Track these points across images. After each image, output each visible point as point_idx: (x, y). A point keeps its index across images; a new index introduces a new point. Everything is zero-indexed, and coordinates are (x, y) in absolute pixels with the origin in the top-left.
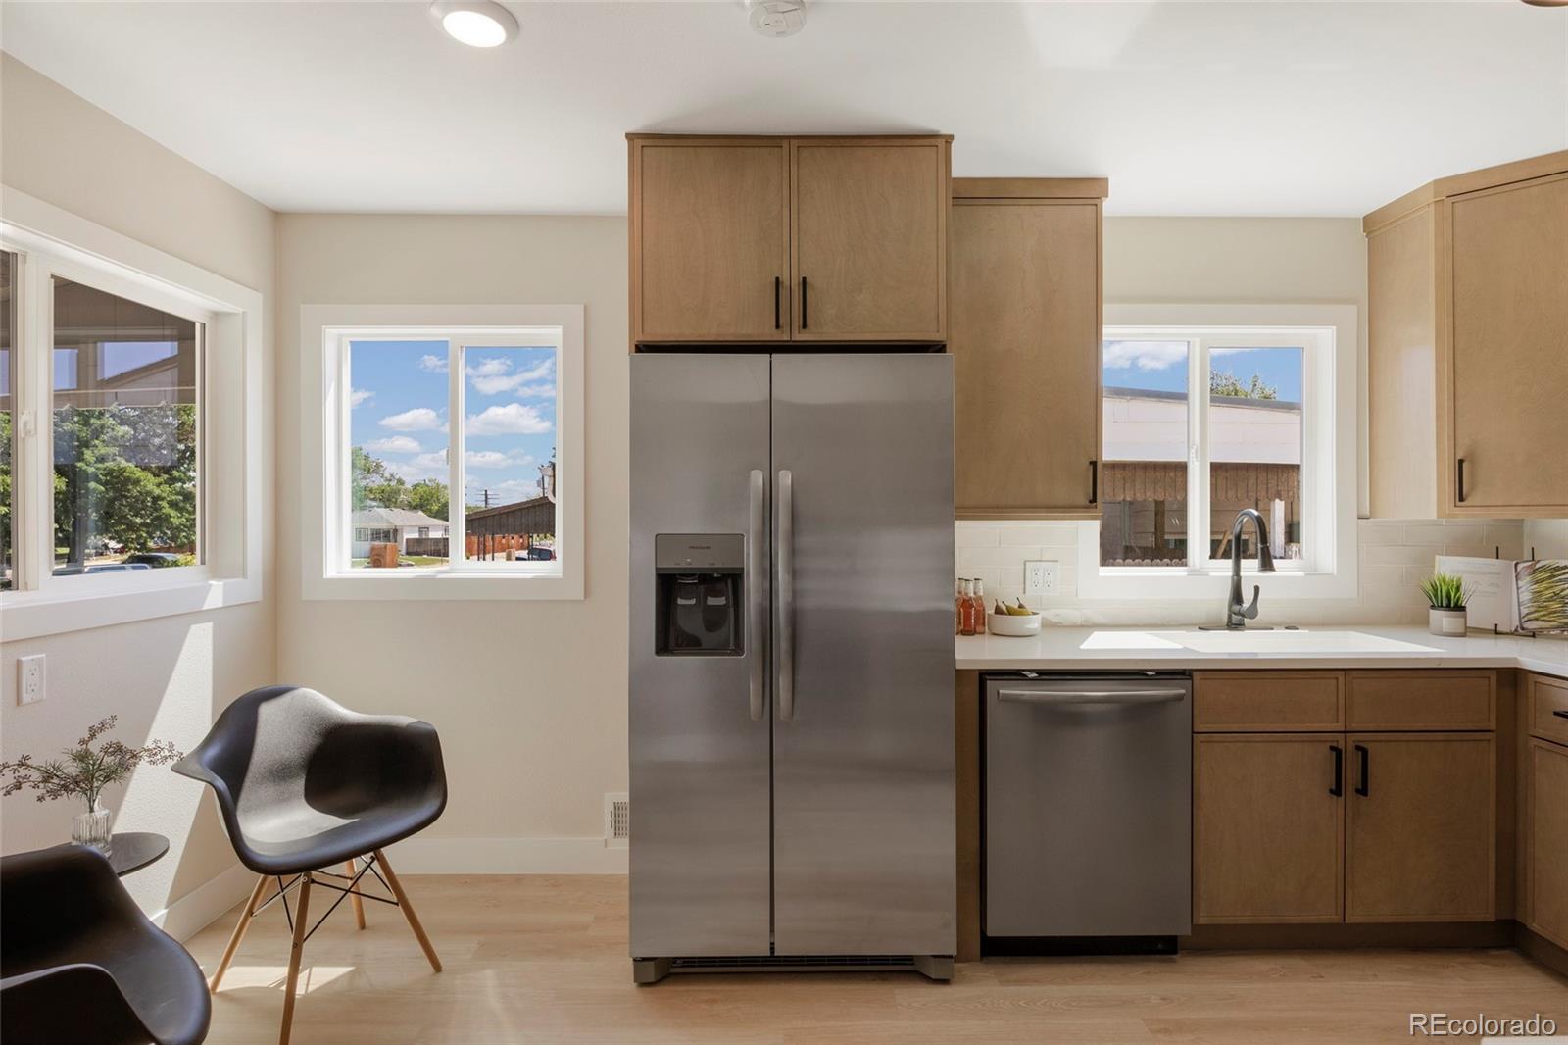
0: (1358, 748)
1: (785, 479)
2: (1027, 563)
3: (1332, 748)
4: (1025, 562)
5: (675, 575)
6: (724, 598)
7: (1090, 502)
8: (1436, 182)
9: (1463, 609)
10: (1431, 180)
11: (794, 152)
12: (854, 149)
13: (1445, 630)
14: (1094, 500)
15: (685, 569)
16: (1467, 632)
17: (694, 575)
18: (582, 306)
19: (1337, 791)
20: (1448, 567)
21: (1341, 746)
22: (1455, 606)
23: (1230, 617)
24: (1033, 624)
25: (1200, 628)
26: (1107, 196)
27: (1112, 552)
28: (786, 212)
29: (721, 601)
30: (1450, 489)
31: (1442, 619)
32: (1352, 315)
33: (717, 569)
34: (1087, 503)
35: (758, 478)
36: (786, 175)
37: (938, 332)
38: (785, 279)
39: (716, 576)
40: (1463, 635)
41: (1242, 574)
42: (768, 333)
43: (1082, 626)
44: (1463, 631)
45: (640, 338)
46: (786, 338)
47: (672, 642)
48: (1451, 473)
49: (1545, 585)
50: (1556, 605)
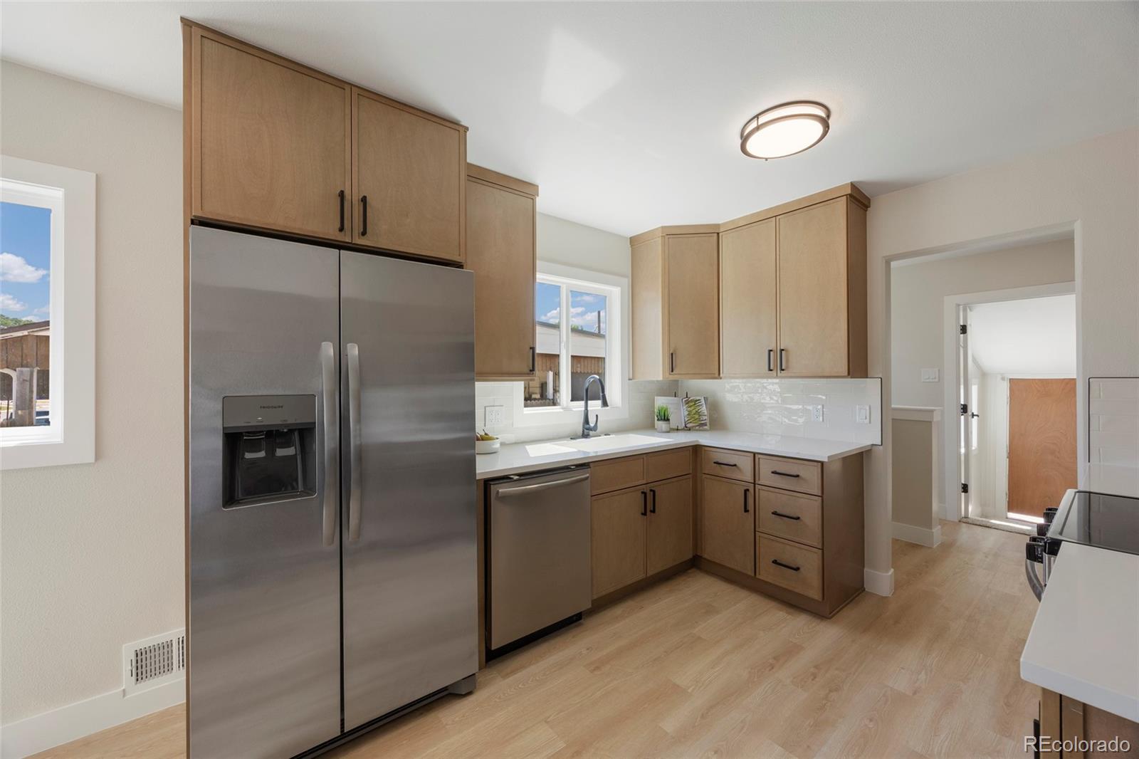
0: (651, 490)
1: (353, 351)
2: (487, 408)
3: (642, 493)
4: (485, 407)
5: (241, 433)
6: (293, 448)
7: (531, 371)
8: (662, 227)
9: (668, 420)
10: (660, 225)
11: (355, 96)
12: (402, 112)
13: (664, 429)
14: (533, 370)
15: (256, 426)
16: (671, 430)
17: (262, 432)
18: (95, 175)
19: (644, 514)
20: (661, 402)
21: (645, 491)
22: (666, 419)
23: (583, 431)
24: (496, 445)
25: (571, 439)
26: (538, 196)
27: (529, 399)
28: (348, 142)
29: (290, 451)
30: (668, 367)
31: (661, 425)
32: (626, 282)
33: (286, 426)
34: (529, 372)
35: (329, 350)
36: (348, 111)
37: (460, 255)
38: (347, 193)
39: (285, 430)
40: (668, 432)
41: (589, 409)
42: (332, 232)
43: (516, 443)
44: (668, 430)
45: (197, 212)
46: (348, 240)
47: (239, 493)
48: (668, 360)
49: (692, 408)
50: (697, 416)
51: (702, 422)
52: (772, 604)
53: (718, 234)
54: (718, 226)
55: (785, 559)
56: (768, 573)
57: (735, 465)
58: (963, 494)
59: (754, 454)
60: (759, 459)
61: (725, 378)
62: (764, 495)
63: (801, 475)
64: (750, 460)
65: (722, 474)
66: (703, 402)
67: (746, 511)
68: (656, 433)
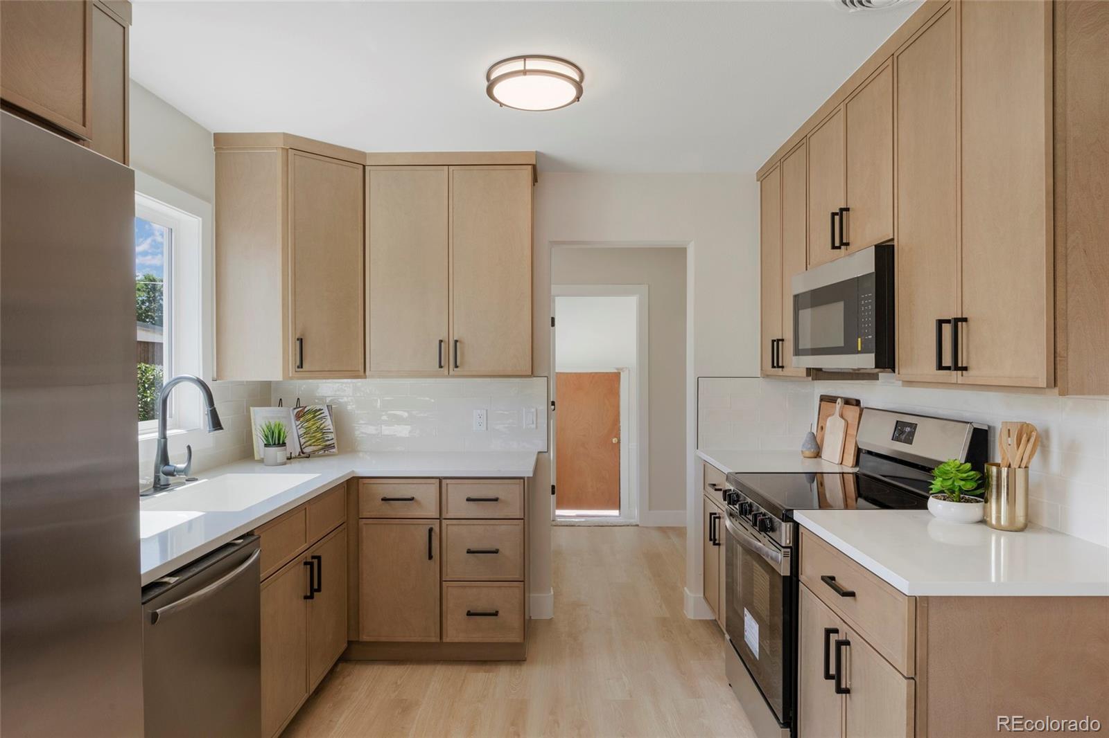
0: (315, 558)
3: (305, 564)
9: (284, 444)
13: (278, 461)
19: (309, 596)
21: (308, 560)
22: (282, 443)
30: (293, 359)
31: (277, 453)
32: (209, 208)
37: (85, 126)
40: (284, 464)
41: (169, 433)
48: (293, 348)
49: (311, 422)
50: (319, 435)
51: (328, 443)
52: (464, 669)
53: (364, 166)
54: (363, 154)
55: (481, 606)
56: (458, 631)
57: (412, 499)
58: (552, 496)
59: (440, 479)
60: (447, 484)
61: (372, 377)
62: (453, 532)
63: (500, 497)
64: (433, 489)
65: (392, 514)
66: (326, 413)
67: (430, 557)
68: (258, 467)
